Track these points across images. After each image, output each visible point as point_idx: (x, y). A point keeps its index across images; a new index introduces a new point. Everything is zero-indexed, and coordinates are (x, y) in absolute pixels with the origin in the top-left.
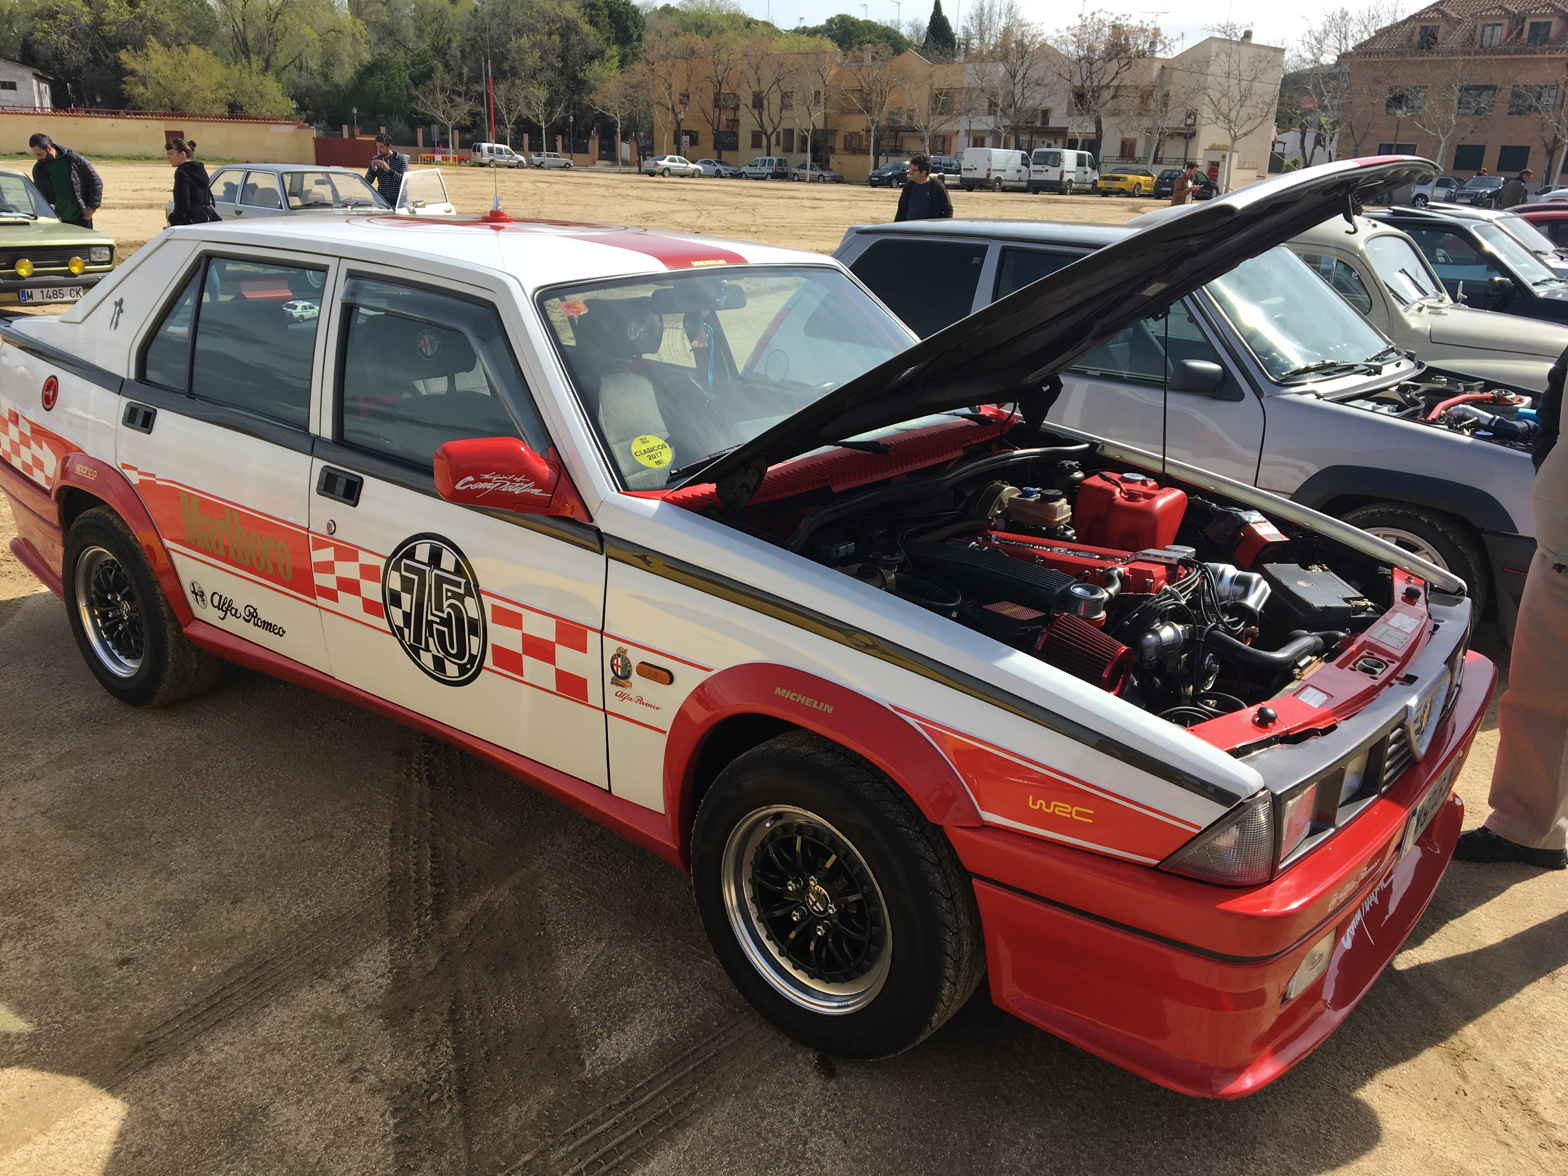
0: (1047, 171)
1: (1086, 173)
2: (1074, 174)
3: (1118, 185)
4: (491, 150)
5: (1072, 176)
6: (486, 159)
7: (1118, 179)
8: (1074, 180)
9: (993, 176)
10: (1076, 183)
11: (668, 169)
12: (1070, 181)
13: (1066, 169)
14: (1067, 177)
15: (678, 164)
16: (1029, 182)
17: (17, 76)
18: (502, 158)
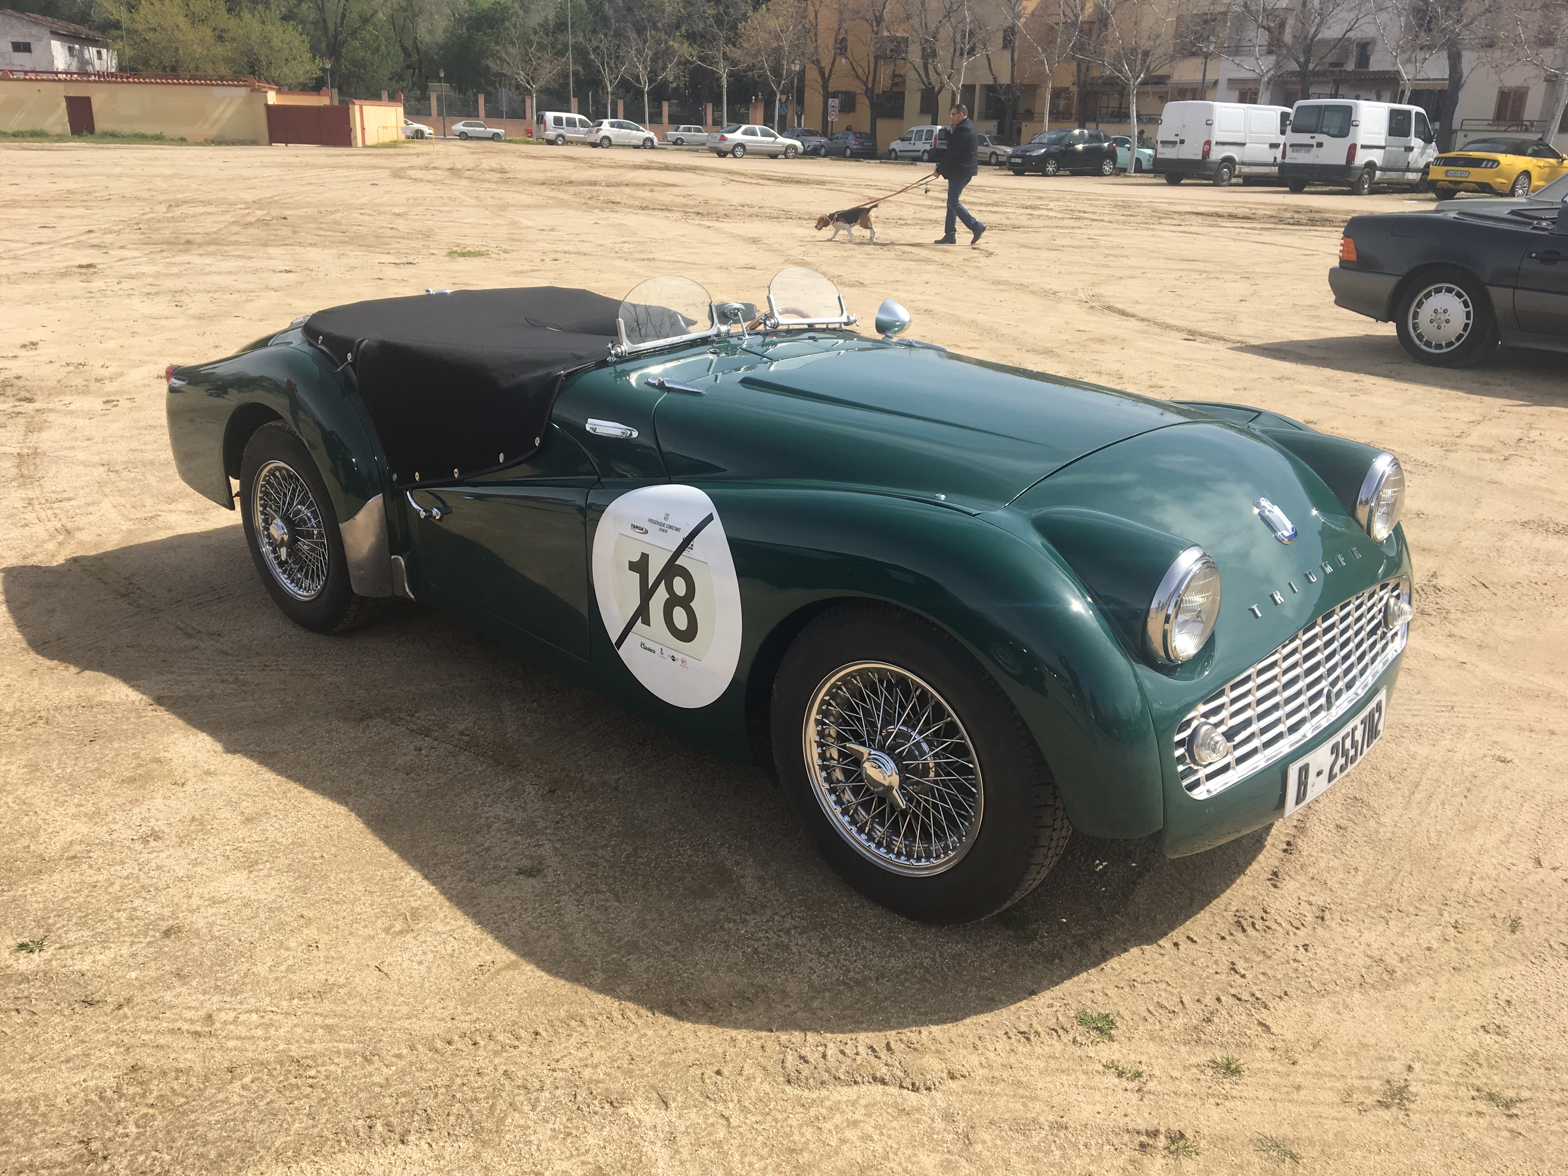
0: (1320, 145)
1: (1410, 149)
2: (1382, 151)
3: (1477, 175)
4: (558, 121)
5: (1377, 157)
6: (551, 133)
7: (1476, 163)
8: (1379, 163)
9: (1217, 154)
10: (1382, 169)
11: (742, 145)
12: (1371, 165)
13: (1360, 142)
14: (1362, 158)
15: (759, 138)
16: (1283, 167)
17: (31, 36)
18: (575, 132)
